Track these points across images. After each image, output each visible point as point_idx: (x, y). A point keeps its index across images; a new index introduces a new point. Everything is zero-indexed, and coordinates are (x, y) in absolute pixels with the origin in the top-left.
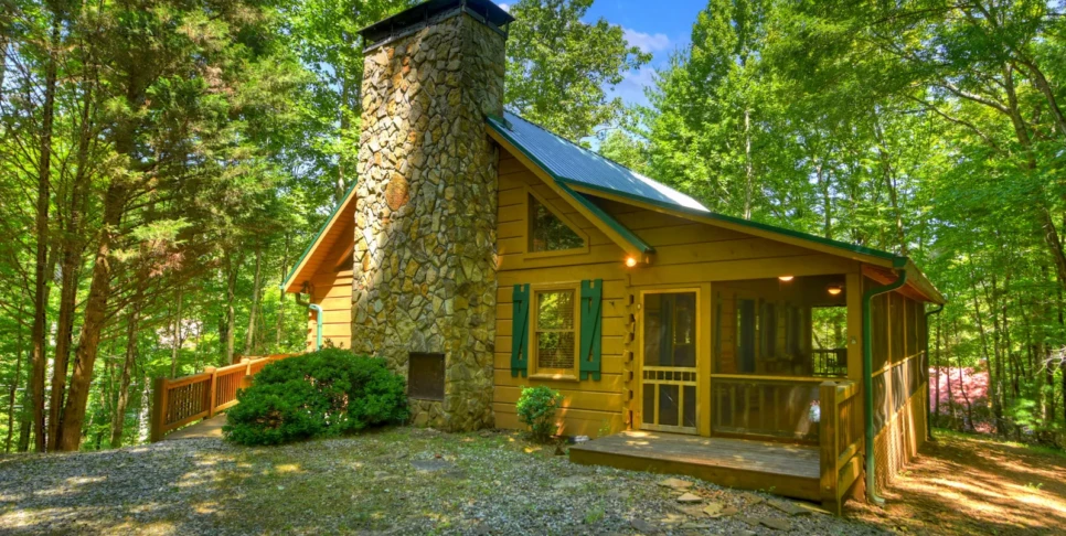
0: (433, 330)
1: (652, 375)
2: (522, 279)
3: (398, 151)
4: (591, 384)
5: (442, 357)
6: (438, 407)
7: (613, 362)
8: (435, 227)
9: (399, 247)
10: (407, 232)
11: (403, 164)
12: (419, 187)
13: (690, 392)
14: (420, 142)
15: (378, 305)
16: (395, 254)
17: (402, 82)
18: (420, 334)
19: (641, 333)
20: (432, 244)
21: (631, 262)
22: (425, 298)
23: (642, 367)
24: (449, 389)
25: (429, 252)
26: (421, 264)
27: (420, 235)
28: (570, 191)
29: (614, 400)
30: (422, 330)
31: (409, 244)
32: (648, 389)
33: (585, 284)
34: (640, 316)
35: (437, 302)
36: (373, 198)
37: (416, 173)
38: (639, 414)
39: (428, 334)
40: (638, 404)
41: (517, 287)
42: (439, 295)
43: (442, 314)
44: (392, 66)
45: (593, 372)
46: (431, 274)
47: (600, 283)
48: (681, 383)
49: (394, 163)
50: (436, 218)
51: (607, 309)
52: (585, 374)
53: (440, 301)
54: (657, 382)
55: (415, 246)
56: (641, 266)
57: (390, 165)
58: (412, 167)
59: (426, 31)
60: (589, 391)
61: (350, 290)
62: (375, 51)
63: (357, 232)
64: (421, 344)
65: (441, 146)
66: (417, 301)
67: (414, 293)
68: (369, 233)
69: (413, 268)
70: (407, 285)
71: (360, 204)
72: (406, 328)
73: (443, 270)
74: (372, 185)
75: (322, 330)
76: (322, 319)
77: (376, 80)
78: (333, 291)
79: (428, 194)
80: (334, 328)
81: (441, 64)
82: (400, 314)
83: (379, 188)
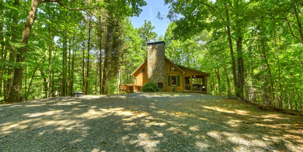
0: (161, 80)
1: (186, 85)
2: (169, 75)
3: (154, 59)
4: (179, 86)
5: (162, 83)
6: (162, 89)
7: (181, 84)
10: (156, 69)
11: (155, 61)
13: (190, 86)
14: (157, 58)
15: (152, 77)
16: (155, 71)
17: (154, 51)
19: (184, 80)
21: (184, 73)
23: (184, 84)
24: (164, 87)
25: (160, 71)
27: (158, 69)
29: (181, 88)
30: (159, 80)
32: (185, 87)
33: (177, 75)
34: (184, 79)
35: (162, 77)
36: (150, 64)
37: (157, 62)
38: (184, 89)
40: (184, 88)
41: (168, 76)
43: (162, 78)
44: (152, 48)
45: (179, 85)
46: (160, 74)
47: (179, 75)
48: (189, 86)
50: (161, 68)
51: (180, 78)
52: (178, 85)
54: (186, 86)
55: (158, 71)
56: (185, 74)
58: (156, 61)
59: (158, 45)
60: (178, 87)
61: (142, 75)
62: (149, 46)
63: (148, 68)
64: (159, 82)
65: (161, 59)
66: (158, 77)
67: (158, 76)
68: (150, 69)
69: (157, 73)
70: (157, 75)
71: (148, 65)
72: (157, 80)
73: (162, 73)
74: (150, 63)
75: (137, 81)
76: (137, 79)
77: (150, 50)
78: (139, 75)
79: (159, 65)
80: (139, 81)
81: (160, 49)
82: (156, 78)
83: (151, 63)
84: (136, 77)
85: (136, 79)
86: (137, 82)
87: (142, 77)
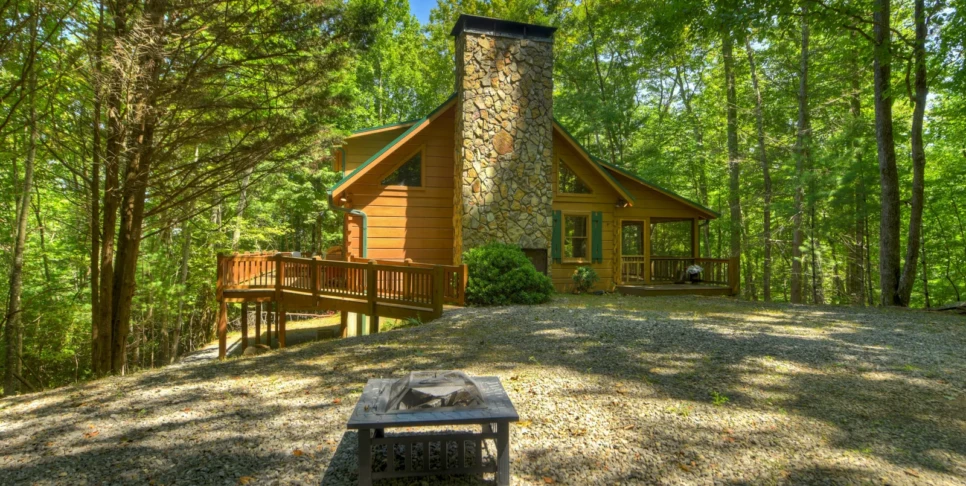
0: (538, 234)
1: (624, 260)
2: (555, 208)
3: (504, 115)
5: (545, 251)
7: (605, 254)
8: (537, 171)
9: (507, 180)
10: (513, 171)
11: (509, 126)
12: (523, 143)
14: (522, 114)
15: (490, 217)
16: (504, 184)
17: (503, 68)
18: (528, 237)
19: (620, 236)
20: (535, 182)
21: (626, 205)
22: (530, 215)
23: (621, 255)
24: (550, 270)
25: (532, 186)
26: (526, 193)
27: (525, 174)
28: (598, 165)
29: (607, 271)
30: (529, 235)
31: (516, 179)
32: (624, 267)
33: (594, 213)
34: (620, 231)
35: (540, 218)
36: (479, 141)
37: (520, 135)
38: (620, 278)
39: (533, 237)
40: (620, 274)
42: (541, 214)
43: (545, 225)
44: (495, 53)
45: (599, 259)
46: (534, 200)
47: (600, 213)
49: (500, 122)
50: (538, 166)
51: (604, 227)
52: (594, 260)
53: (542, 218)
55: (521, 182)
57: (496, 122)
58: (516, 128)
59: (524, 42)
60: (597, 269)
61: (404, 202)
62: (477, 36)
63: (466, 164)
64: (529, 243)
65: (539, 121)
66: (523, 216)
67: (521, 211)
68: (478, 166)
69: (520, 195)
70: (515, 205)
71: (467, 143)
72: (515, 233)
73: (544, 199)
74: (479, 132)
75: (368, 233)
76: (368, 222)
77: (479, 57)
78: (378, 201)
79: (532, 150)
80: (382, 232)
81: (537, 69)
82: (510, 224)
83: (486, 137)
84: (363, 212)
85: (359, 220)
86: (369, 242)
87: (403, 211)
